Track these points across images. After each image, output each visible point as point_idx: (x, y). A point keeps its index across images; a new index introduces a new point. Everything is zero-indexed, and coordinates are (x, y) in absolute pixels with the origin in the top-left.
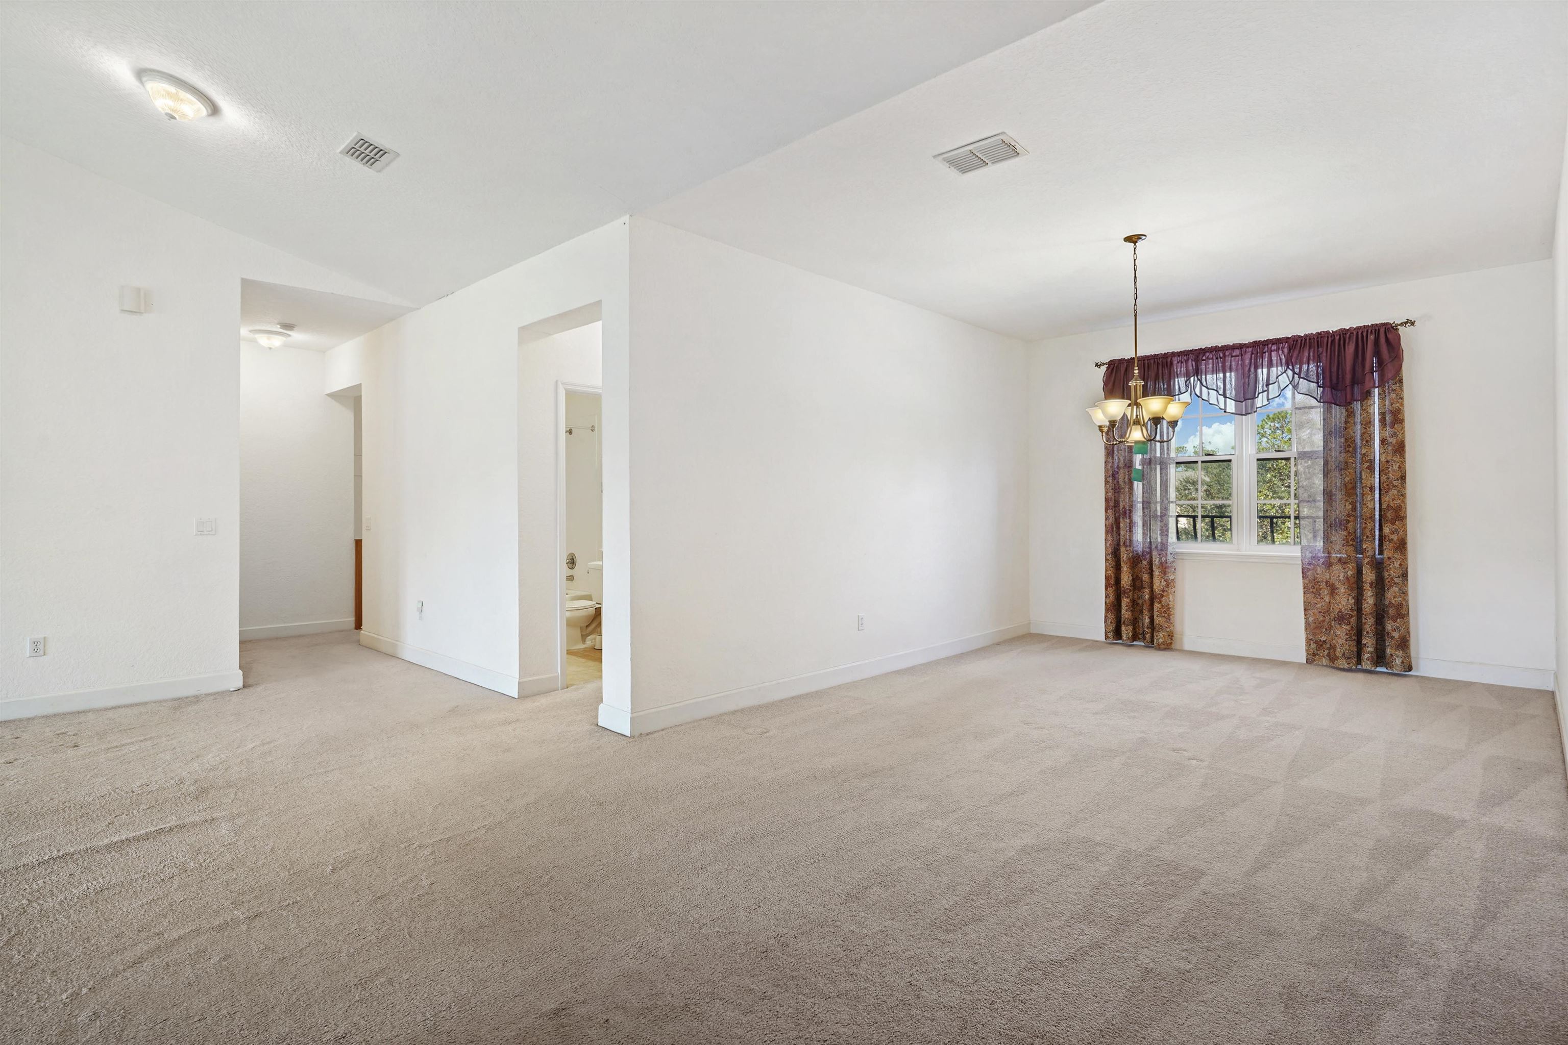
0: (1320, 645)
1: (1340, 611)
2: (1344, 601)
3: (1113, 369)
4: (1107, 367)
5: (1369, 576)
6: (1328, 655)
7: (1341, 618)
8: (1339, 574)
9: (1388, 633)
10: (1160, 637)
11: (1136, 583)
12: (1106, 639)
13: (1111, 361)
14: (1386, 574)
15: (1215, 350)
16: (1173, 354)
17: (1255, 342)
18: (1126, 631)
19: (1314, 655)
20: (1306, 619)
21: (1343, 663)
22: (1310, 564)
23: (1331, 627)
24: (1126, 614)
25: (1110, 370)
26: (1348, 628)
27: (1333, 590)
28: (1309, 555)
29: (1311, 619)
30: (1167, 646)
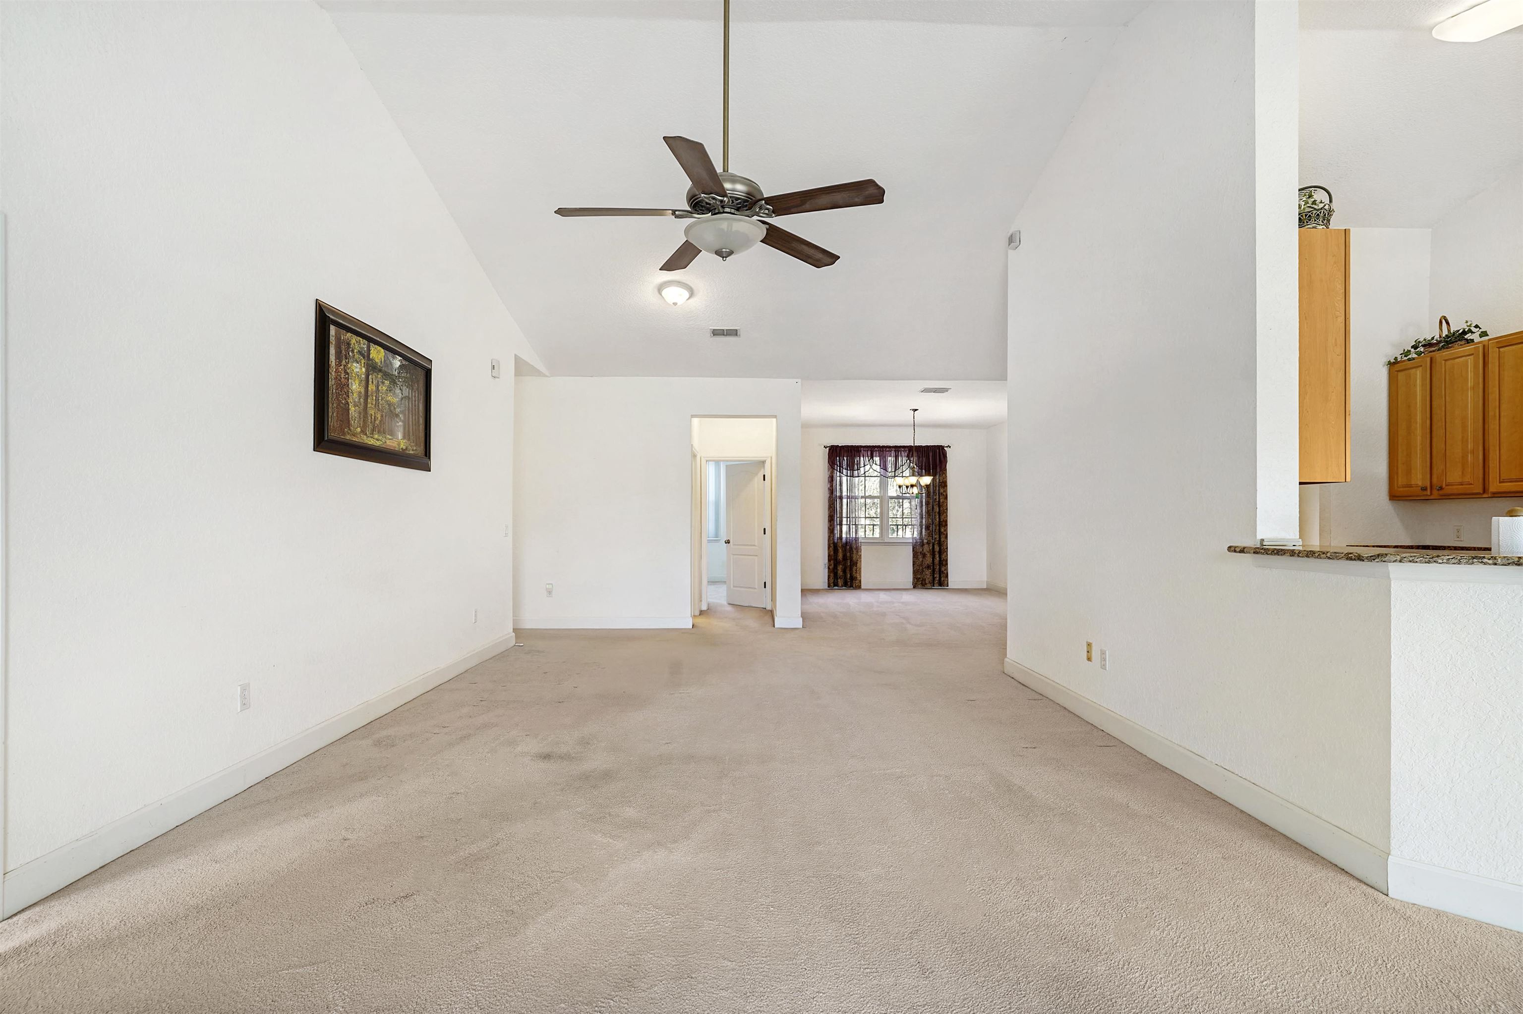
0: (918, 579)
1: (928, 564)
2: (929, 560)
3: (833, 450)
4: (829, 449)
5: (937, 548)
6: (922, 583)
7: (928, 567)
8: (926, 548)
9: (943, 572)
10: (856, 583)
11: (845, 558)
12: (828, 587)
13: (832, 446)
14: (942, 548)
15: (878, 447)
16: (861, 447)
17: (895, 446)
18: (840, 582)
19: (916, 584)
20: (913, 569)
21: (929, 586)
22: (915, 545)
23: (923, 571)
24: (840, 573)
25: (831, 451)
26: (930, 571)
27: (924, 556)
28: (915, 541)
29: (915, 569)
30: (859, 587)
